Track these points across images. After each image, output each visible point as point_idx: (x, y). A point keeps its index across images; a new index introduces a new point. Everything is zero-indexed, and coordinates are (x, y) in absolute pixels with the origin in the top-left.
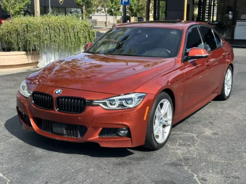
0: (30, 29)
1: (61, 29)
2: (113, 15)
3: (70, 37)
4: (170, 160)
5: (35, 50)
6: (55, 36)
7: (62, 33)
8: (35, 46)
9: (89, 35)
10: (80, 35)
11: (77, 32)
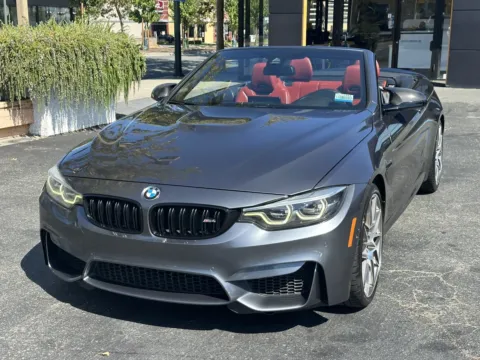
0: (15, 54)
1: (79, 53)
2: (140, 22)
3: (98, 69)
4: (425, 337)
5: (28, 98)
6: (69, 69)
7: (81, 62)
8: (27, 89)
9: (133, 64)
10: (115, 66)
11: (112, 59)
